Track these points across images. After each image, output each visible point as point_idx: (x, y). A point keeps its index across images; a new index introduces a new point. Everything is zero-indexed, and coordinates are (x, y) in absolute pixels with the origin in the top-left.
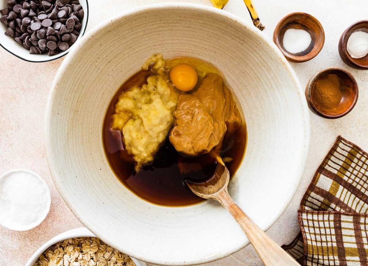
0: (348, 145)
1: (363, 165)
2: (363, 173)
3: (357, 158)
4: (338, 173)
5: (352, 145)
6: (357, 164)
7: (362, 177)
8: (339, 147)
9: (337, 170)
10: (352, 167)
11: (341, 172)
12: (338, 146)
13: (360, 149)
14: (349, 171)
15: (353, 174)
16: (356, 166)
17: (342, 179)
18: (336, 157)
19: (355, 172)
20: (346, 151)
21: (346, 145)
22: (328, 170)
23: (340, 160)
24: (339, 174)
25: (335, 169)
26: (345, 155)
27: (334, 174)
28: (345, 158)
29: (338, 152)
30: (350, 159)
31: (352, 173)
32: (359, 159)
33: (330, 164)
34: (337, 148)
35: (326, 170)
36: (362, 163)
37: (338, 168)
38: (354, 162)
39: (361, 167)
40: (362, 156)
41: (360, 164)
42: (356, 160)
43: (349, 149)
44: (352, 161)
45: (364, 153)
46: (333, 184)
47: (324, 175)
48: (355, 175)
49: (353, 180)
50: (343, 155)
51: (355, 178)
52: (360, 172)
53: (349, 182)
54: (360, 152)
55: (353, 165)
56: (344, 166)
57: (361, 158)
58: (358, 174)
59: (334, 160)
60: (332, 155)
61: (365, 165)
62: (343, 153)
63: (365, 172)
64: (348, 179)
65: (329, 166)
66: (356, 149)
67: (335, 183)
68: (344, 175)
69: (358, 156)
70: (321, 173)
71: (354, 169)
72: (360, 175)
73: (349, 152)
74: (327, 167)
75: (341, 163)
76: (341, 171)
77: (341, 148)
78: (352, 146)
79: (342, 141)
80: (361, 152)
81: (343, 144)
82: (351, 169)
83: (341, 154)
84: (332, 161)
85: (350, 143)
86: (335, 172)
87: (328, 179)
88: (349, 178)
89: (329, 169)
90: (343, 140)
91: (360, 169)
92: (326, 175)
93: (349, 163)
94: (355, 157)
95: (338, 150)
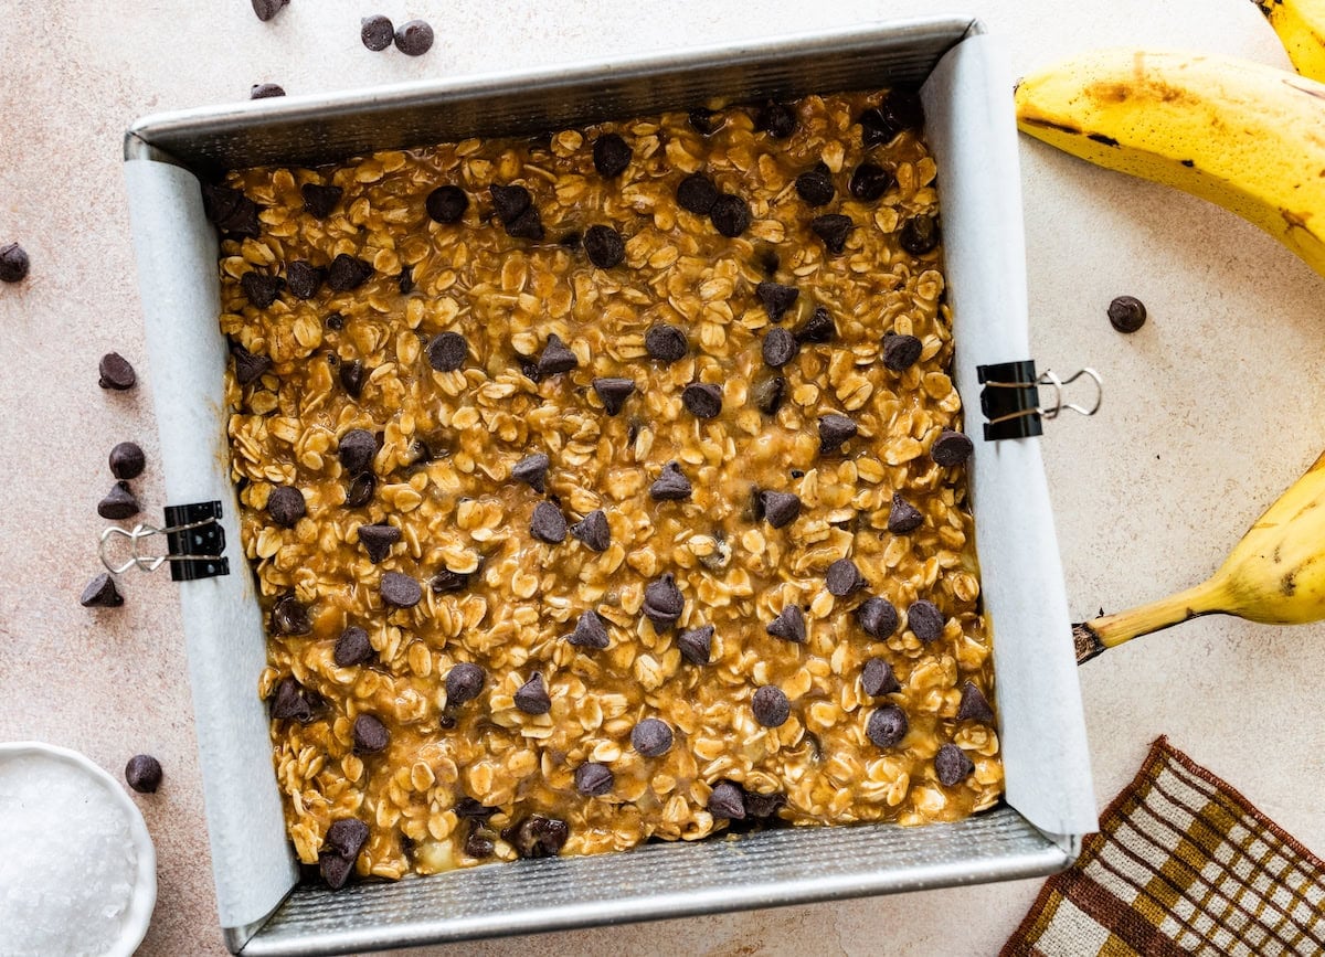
0: (1198, 781)
1: (1253, 875)
2: (1253, 910)
3: (1232, 844)
4: (1138, 900)
5: (1213, 783)
6: (1228, 871)
7: (1247, 927)
8: (1159, 789)
9: (1137, 886)
10: (1204, 881)
11: (1153, 899)
12: (1153, 783)
13: (1247, 808)
14: (1189, 898)
15: (1208, 914)
16: (1221, 879)
17: (1151, 931)
18: (1140, 832)
19: (1217, 905)
20: (1188, 810)
21: (1188, 782)
22: (1099, 882)
23: (1155, 843)
24: (1144, 908)
25: (1129, 881)
26: (1179, 824)
27: (1121, 904)
28: (1181, 838)
29: (1150, 811)
30: (1198, 845)
31: (1201, 907)
32: (1240, 850)
33: (1108, 859)
34: (1148, 791)
35: (1090, 881)
36: (1251, 867)
37: (1145, 877)
38: (1215, 860)
39: (1246, 885)
40: (1255, 834)
41: (1244, 869)
42: (1224, 853)
43: (1198, 802)
44: (1209, 856)
45: (1265, 823)
46: (1107, 946)
47: (1075, 901)
48: (1213, 916)
49: (1201, 937)
50: (1170, 825)
51: (1213, 931)
52: (1237, 906)
53: (1182, 944)
54: (1247, 818)
55: (1211, 872)
56: (1171, 874)
57: (1247, 842)
58: (1227, 913)
59: (1128, 844)
60: (1125, 819)
61: (1262, 876)
62: (1171, 818)
63: (1260, 909)
64: (1181, 933)
65: (1106, 865)
66: (1231, 803)
67: (1117, 943)
68: (1167, 910)
69: (1238, 833)
70: (1064, 893)
71: (1214, 888)
72: (1237, 920)
73: (1199, 816)
74: (1094, 870)
75: (1159, 859)
76: (1155, 894)
77: (1164, 794)
78: (1213, 790)
79: (1172, 761)
80: (1253, 816)
81: (1177, 774)
82: (1198, 890)
83: (1162, 820)
84: (1121, 847)
85: (1205, 774)
86: (1129, 895)
87: (1092, 924)
88: (1187, 926)
89: (1104, 878)
90: (1178, 760)
91: (1240, 895)
92: (1086, 903)
93: (1194, 862)
94: (1224, 837)
95: (1154, 799)
